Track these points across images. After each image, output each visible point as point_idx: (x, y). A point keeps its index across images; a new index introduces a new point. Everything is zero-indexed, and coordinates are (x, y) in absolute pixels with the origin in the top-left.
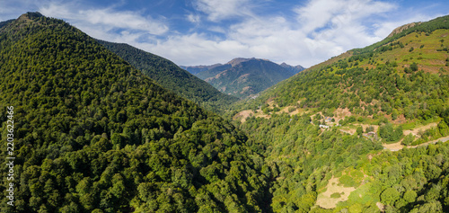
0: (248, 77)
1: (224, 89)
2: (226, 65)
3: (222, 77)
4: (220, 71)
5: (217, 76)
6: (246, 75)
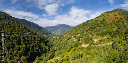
0: (61, 29)
1: (54, 33)
3: (53, 30)
4: (53, 28)
5: (52, 29)
6: (60, 29)
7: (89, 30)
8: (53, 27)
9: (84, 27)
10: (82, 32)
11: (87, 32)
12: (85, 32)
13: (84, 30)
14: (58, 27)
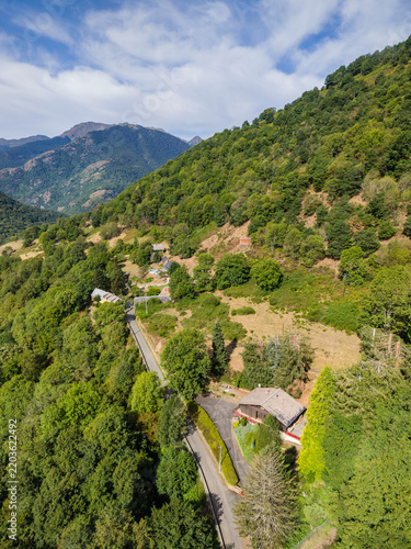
0: (106, 167)
1: (47, 196)
2: (57, 139)
3: (41, 169)
4: (36, 153)
5: (29, 165)
6: (99, 164)
7: (388, 169)
8: (37, 145)
9: (302, 138)
10: (271, 194)
11: (355, 189)
12: (322, 197)
13: (302, 170)
14: (80, 147)
